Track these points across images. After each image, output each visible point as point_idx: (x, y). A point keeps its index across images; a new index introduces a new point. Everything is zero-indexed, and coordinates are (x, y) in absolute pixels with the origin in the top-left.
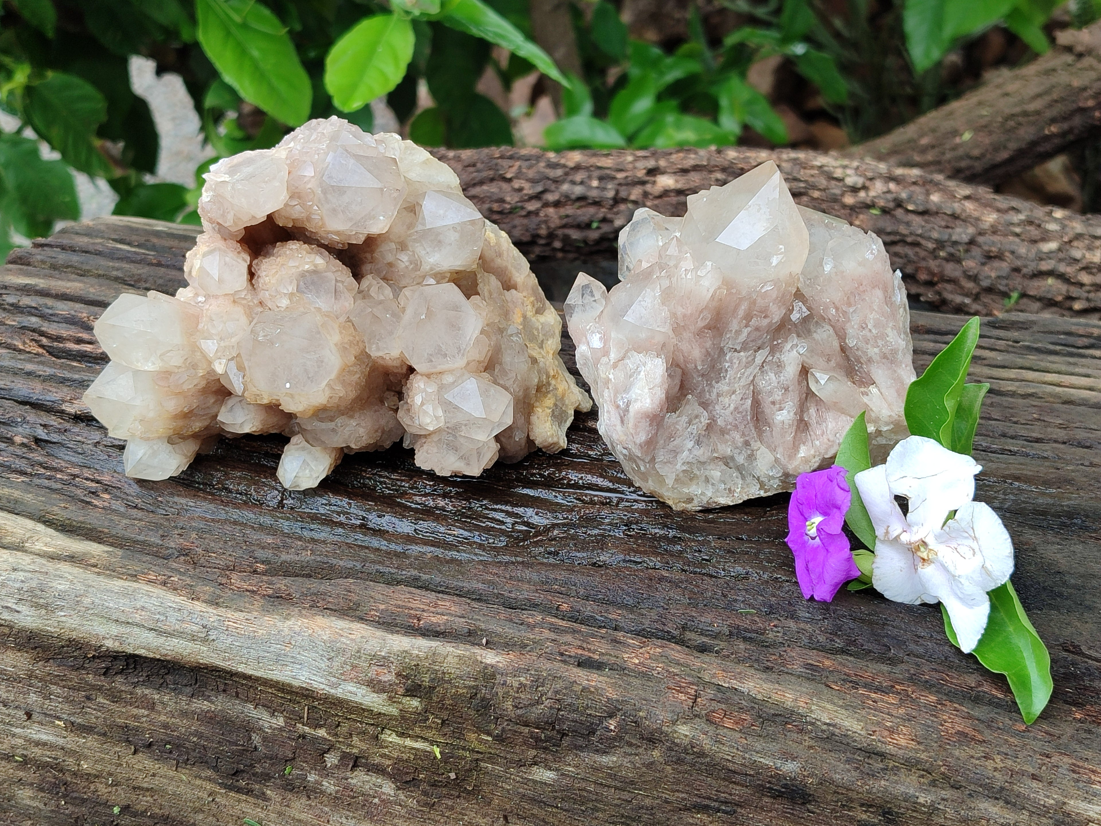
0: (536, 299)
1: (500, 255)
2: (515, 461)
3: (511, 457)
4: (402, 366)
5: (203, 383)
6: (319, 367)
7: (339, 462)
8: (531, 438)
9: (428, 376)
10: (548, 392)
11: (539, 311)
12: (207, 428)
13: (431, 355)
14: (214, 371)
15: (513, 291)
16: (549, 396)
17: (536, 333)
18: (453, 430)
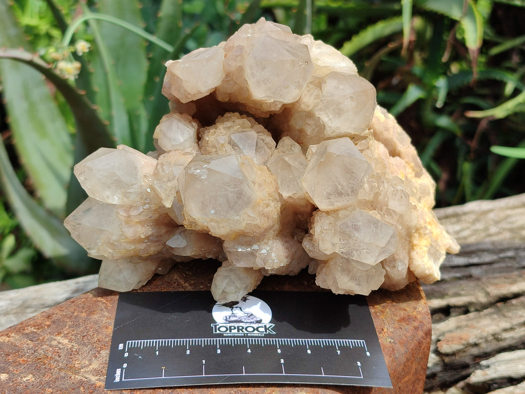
0: (416, 165)
1: (387, 130)
2: (398, 289)
3: (394, 286)
4: (307, 205)
5: (156, 216)
6: (238, 198)
7: (259, 283)
8: (411, 269)
9: (328, 213)
10: (426, 234)
11: (418, 175)
12: (160, 252)
13: (330, 194)
14: (164, 206)
15: (397, 158)
16: (426, 237)
17: (415, 191)
18: (346, 255)
